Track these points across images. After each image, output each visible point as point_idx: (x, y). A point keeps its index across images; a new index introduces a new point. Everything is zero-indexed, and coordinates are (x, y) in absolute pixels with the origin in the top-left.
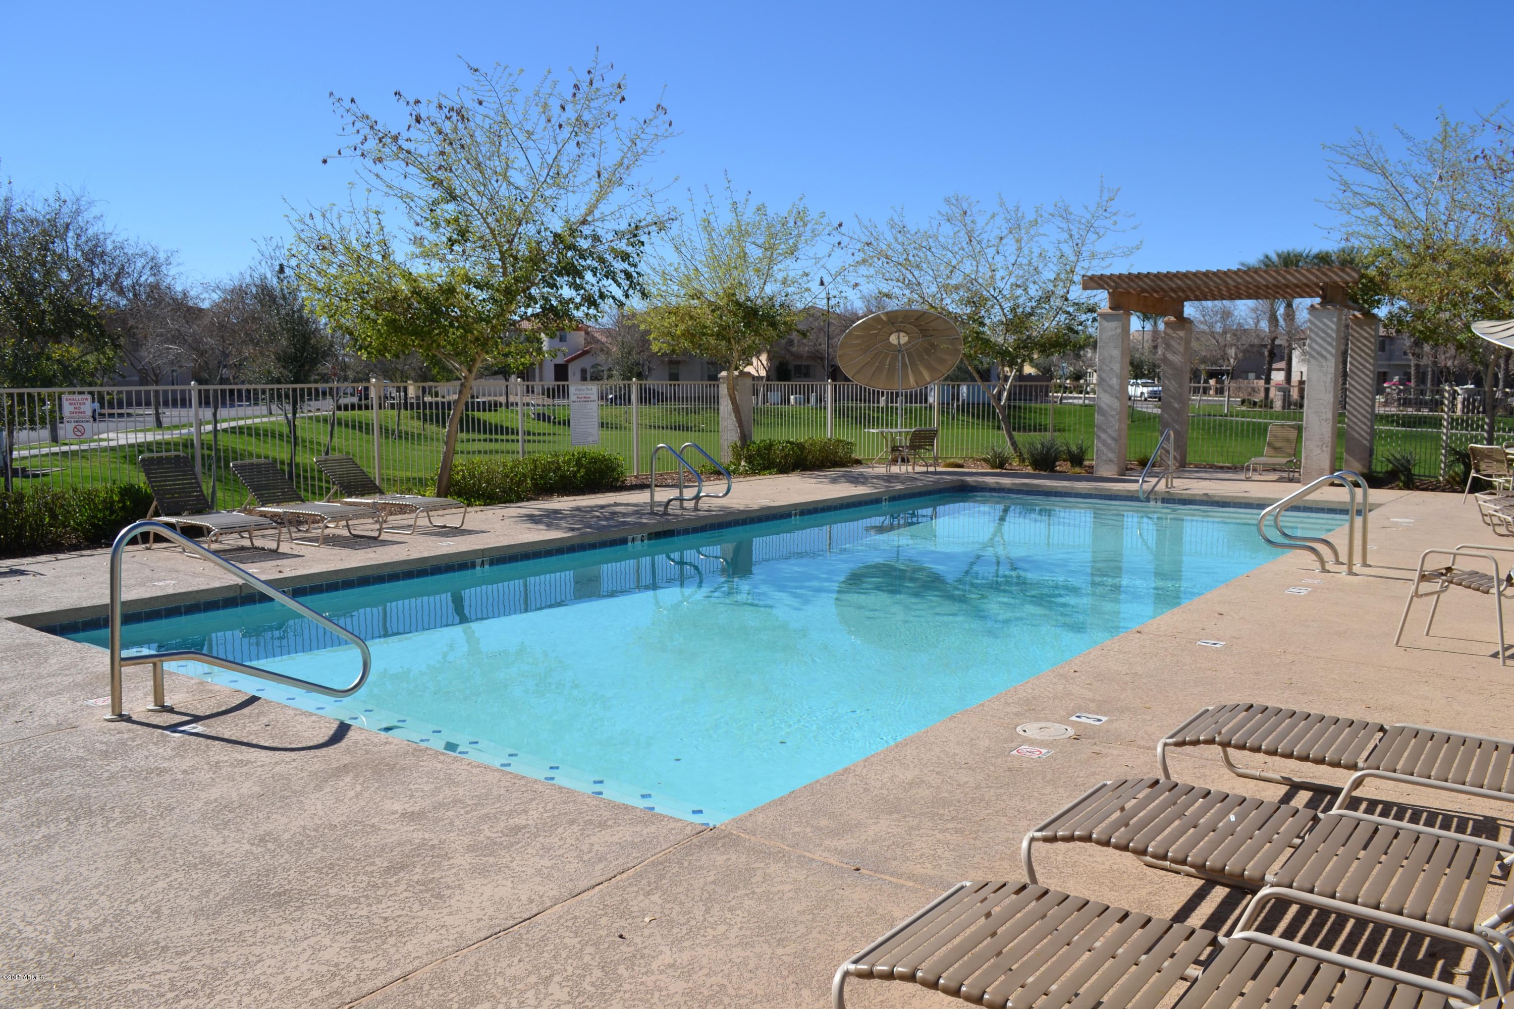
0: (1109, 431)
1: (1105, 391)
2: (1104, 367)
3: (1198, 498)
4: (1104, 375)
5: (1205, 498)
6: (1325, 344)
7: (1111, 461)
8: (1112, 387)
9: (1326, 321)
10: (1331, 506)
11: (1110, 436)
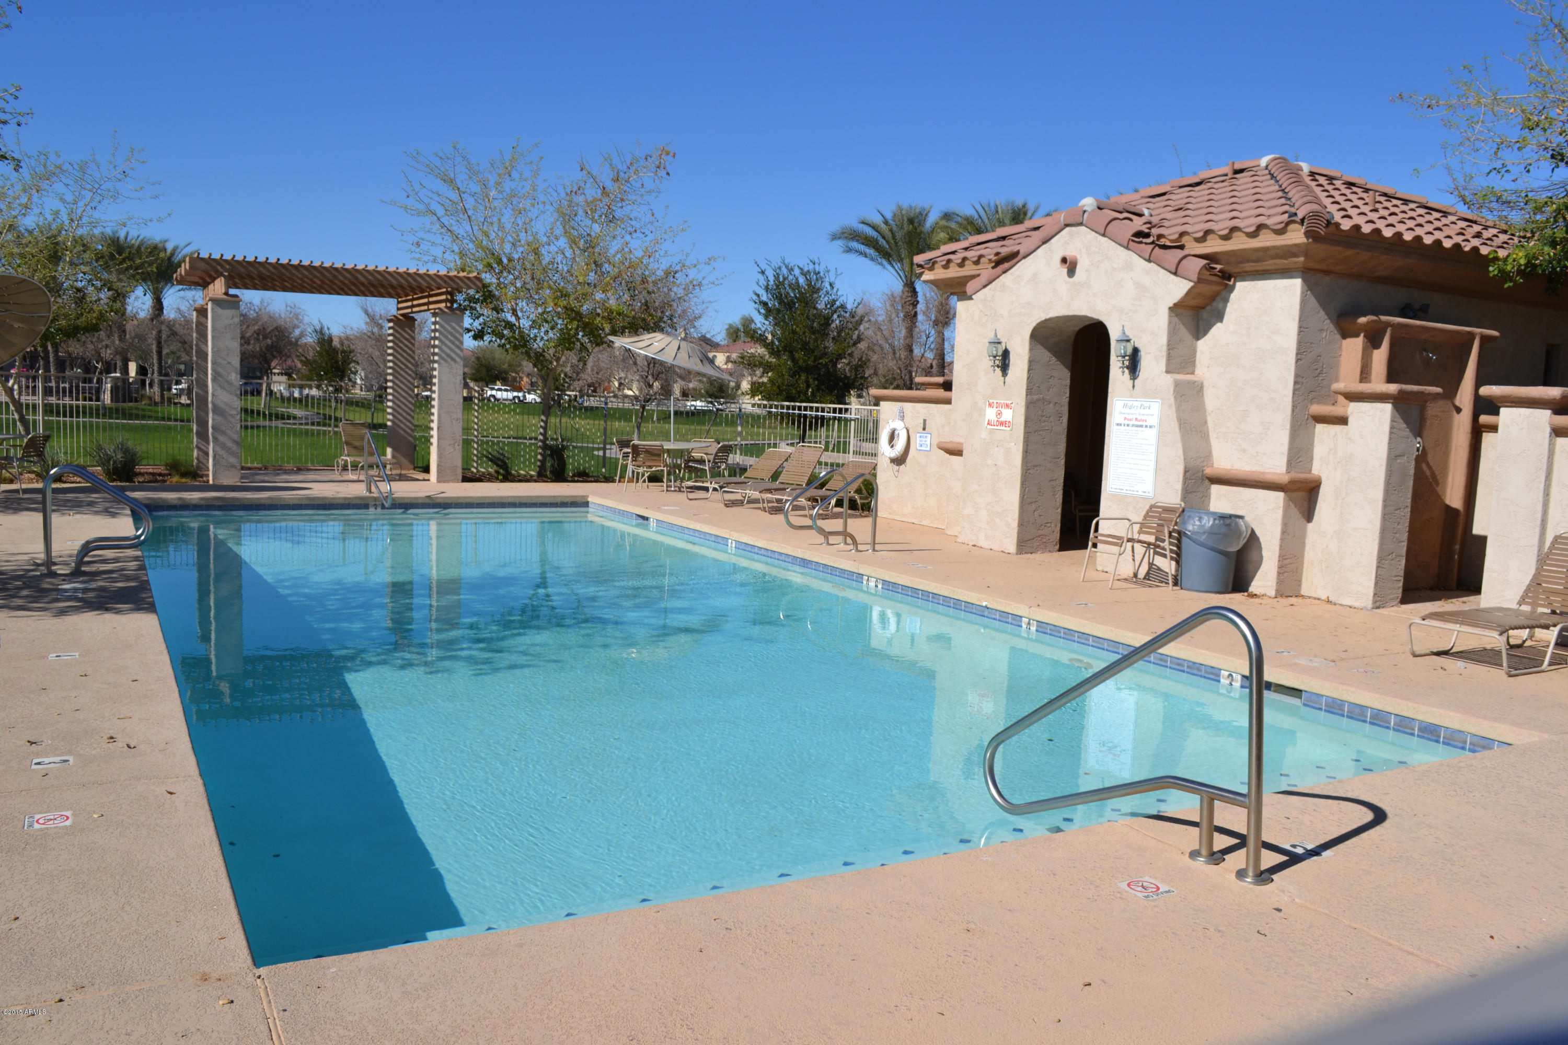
0: (229, 432)
1: (222, 388)
2: (220, 360)
3: (420, 501)
4: (220, 370)
5: (428, 501)
6: (453, 347)
7: (233, 466)
8: (230, 384)
9: (454, 324)
10: (544, 501)
11: (231, 438)
